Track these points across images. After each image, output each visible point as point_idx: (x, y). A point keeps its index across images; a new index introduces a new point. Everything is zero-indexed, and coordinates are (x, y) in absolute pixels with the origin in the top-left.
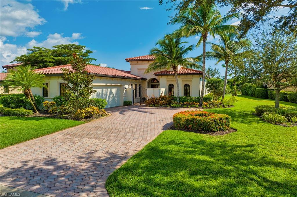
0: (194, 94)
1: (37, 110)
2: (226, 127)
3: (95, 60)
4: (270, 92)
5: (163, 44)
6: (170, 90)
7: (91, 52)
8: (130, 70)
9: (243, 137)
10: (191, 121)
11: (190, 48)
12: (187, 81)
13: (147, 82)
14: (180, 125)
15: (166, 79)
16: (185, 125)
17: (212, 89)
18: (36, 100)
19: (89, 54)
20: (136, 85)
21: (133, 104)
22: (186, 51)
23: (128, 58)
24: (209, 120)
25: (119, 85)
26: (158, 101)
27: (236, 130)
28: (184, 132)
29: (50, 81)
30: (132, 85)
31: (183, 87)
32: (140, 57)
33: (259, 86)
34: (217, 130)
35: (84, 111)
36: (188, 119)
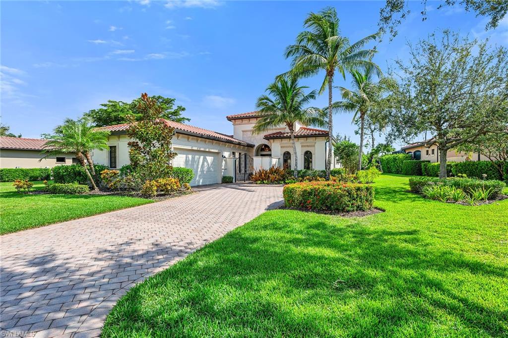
0: (318, 165)
1: (97, 186)
2: (367, 204)
3: (189, 120)
4: (424, 165)
5: (274, 88)
6: (285, 161)
7: (184, 109)
8: (233, 135)
9: (397, 219)
10: (310, 194)
11: (312, 96)
12: (308, 146)
13: (254, 150)
14: (294, 201)
15: (281, 144)
16: (301, 201)
17: (342, 158)
18: (96, 171)
19: (180, 112)
20: (240, 154)
21: (236, 181)
22: (305, 99)
23: (229, 115)
24: (339, 191)
25: (217, 151)
26: (268, 176)
27: (384, 211)
28: (299, 211)
29: (120, 143)
30: (234, 153)
31: (303, 156)
32: (245, 114)
33: (407, 157)
34: (352, 209)
35: (155, 182)
36: (305, 191)
